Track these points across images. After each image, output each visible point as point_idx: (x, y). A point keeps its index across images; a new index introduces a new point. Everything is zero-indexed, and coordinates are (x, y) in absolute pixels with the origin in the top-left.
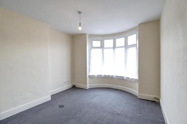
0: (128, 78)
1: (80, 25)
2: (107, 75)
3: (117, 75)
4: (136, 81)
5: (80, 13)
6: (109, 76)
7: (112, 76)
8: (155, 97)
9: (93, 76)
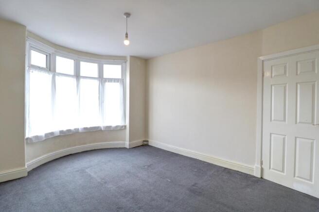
0: (107, 127)
1: (127, 37)
2: (65, 129)
3: (85, 127)
4: (124, 128)
5: (128, 15)
6: (69, 131)
7: (75, 129)
8: (144, 140)
9: (37, 137)
